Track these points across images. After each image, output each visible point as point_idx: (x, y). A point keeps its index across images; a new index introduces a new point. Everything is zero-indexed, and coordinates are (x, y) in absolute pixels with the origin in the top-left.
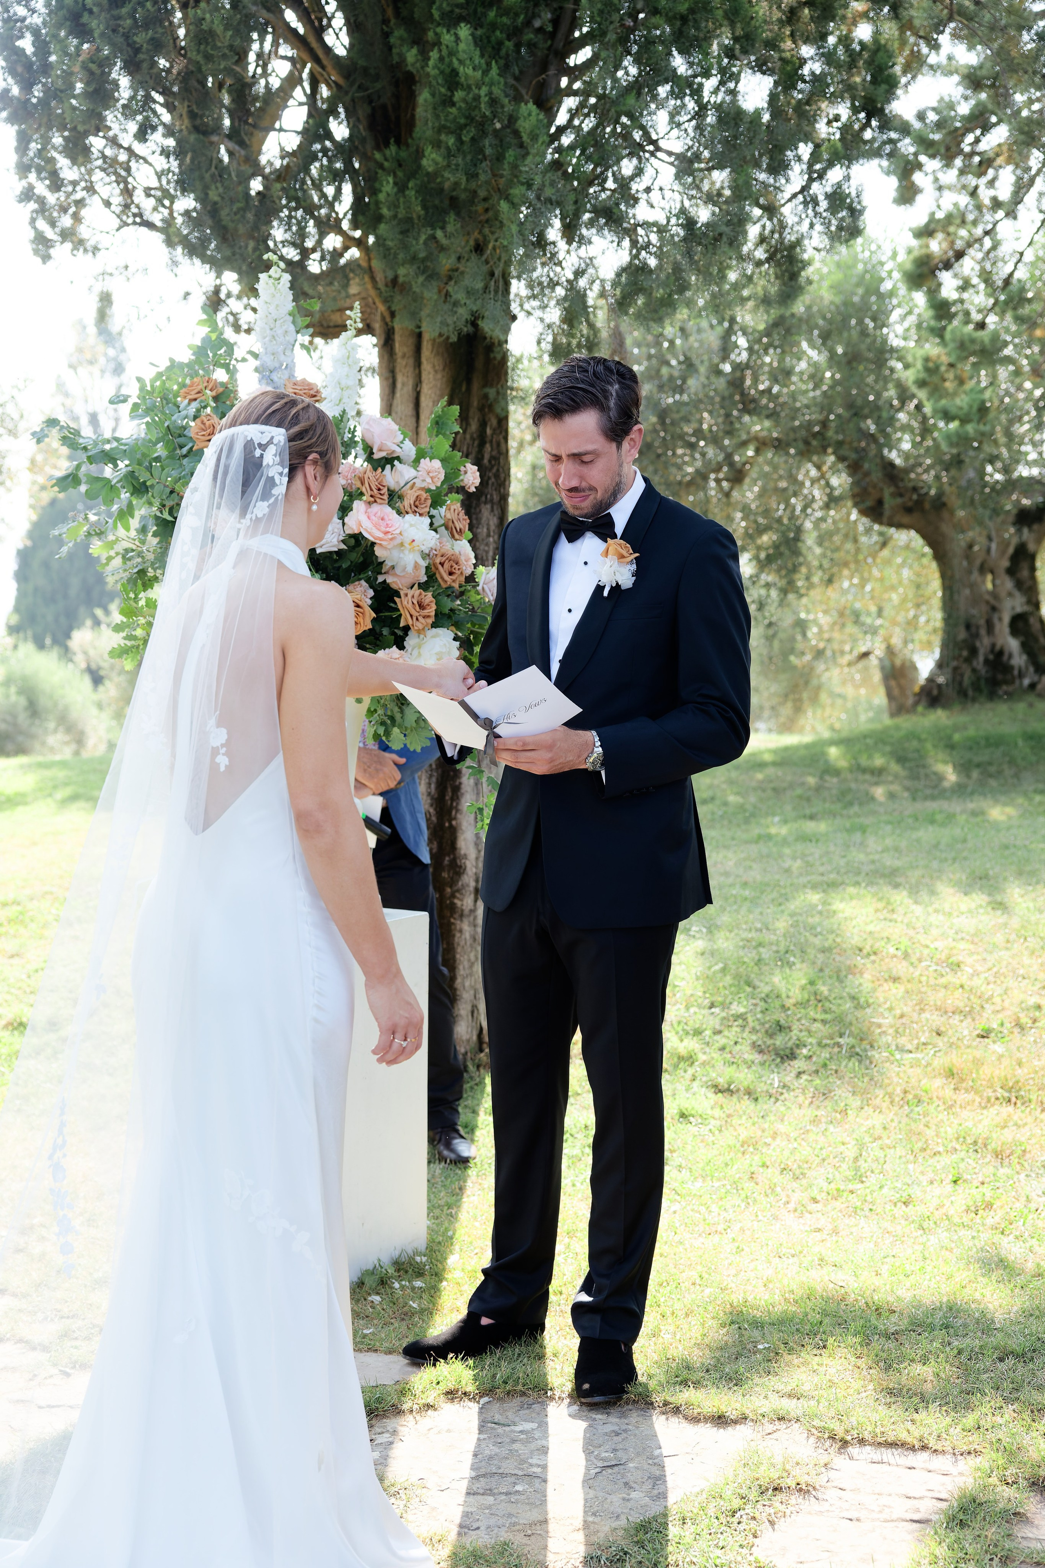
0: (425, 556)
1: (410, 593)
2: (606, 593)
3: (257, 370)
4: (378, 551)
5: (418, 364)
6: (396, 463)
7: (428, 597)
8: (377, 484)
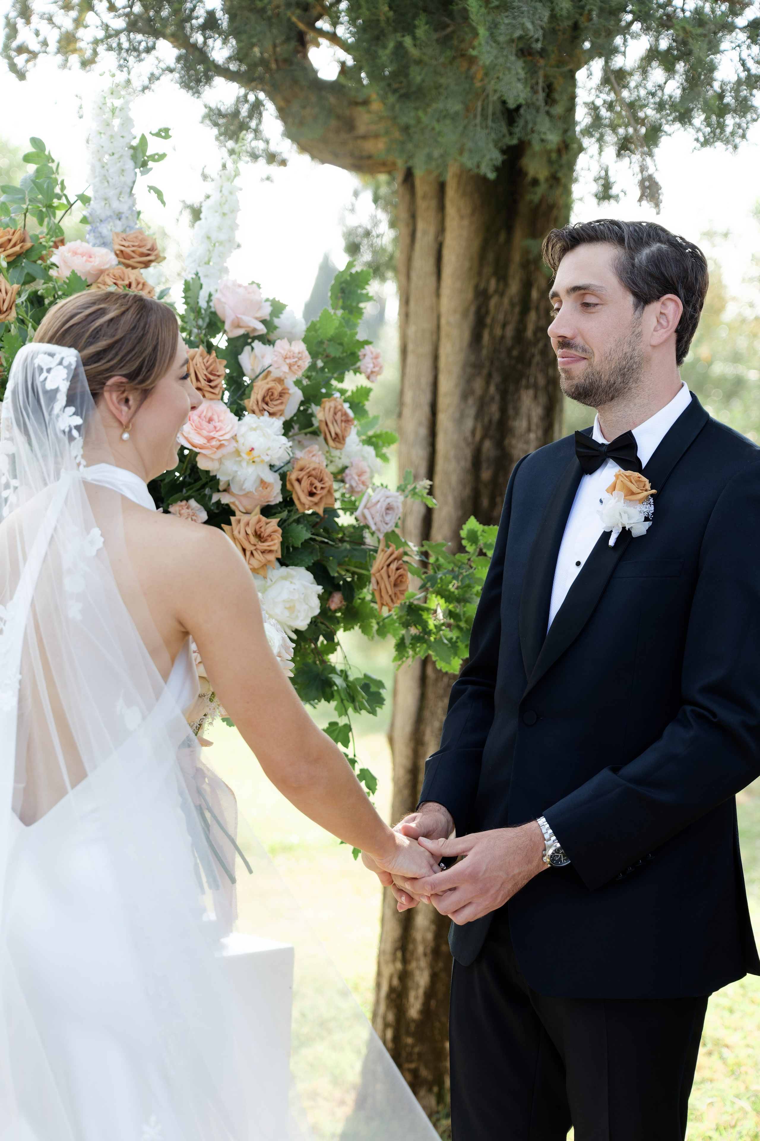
0: (274, 469)
1: (245, 518)
2: (612, 542)
4: (204, 464)
5: (441, 208)
6: (257, 344)
7: (272, 525)
8: (206, 372)
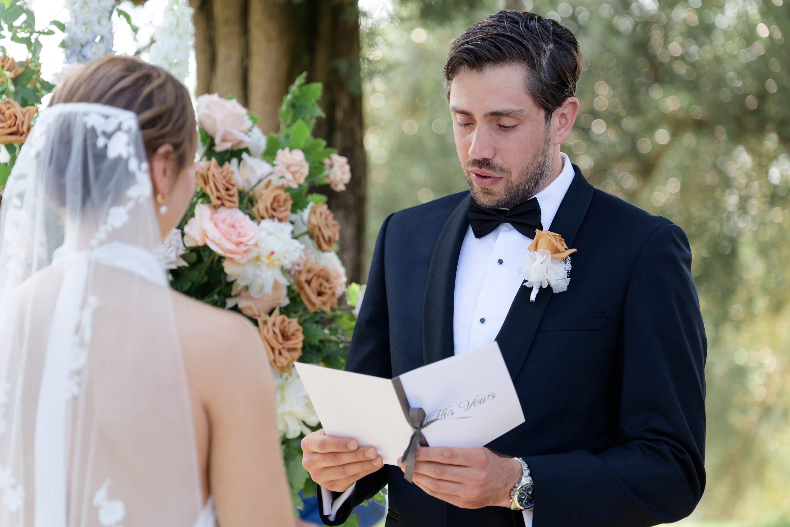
0: (285, 271)
1: (271, 320)
2: (533, 297)
3: (63, 45)
4: (228, 268)
5: (245, 31)
6: (244, 155)
7: (293, 324)
8: (224, 182)
